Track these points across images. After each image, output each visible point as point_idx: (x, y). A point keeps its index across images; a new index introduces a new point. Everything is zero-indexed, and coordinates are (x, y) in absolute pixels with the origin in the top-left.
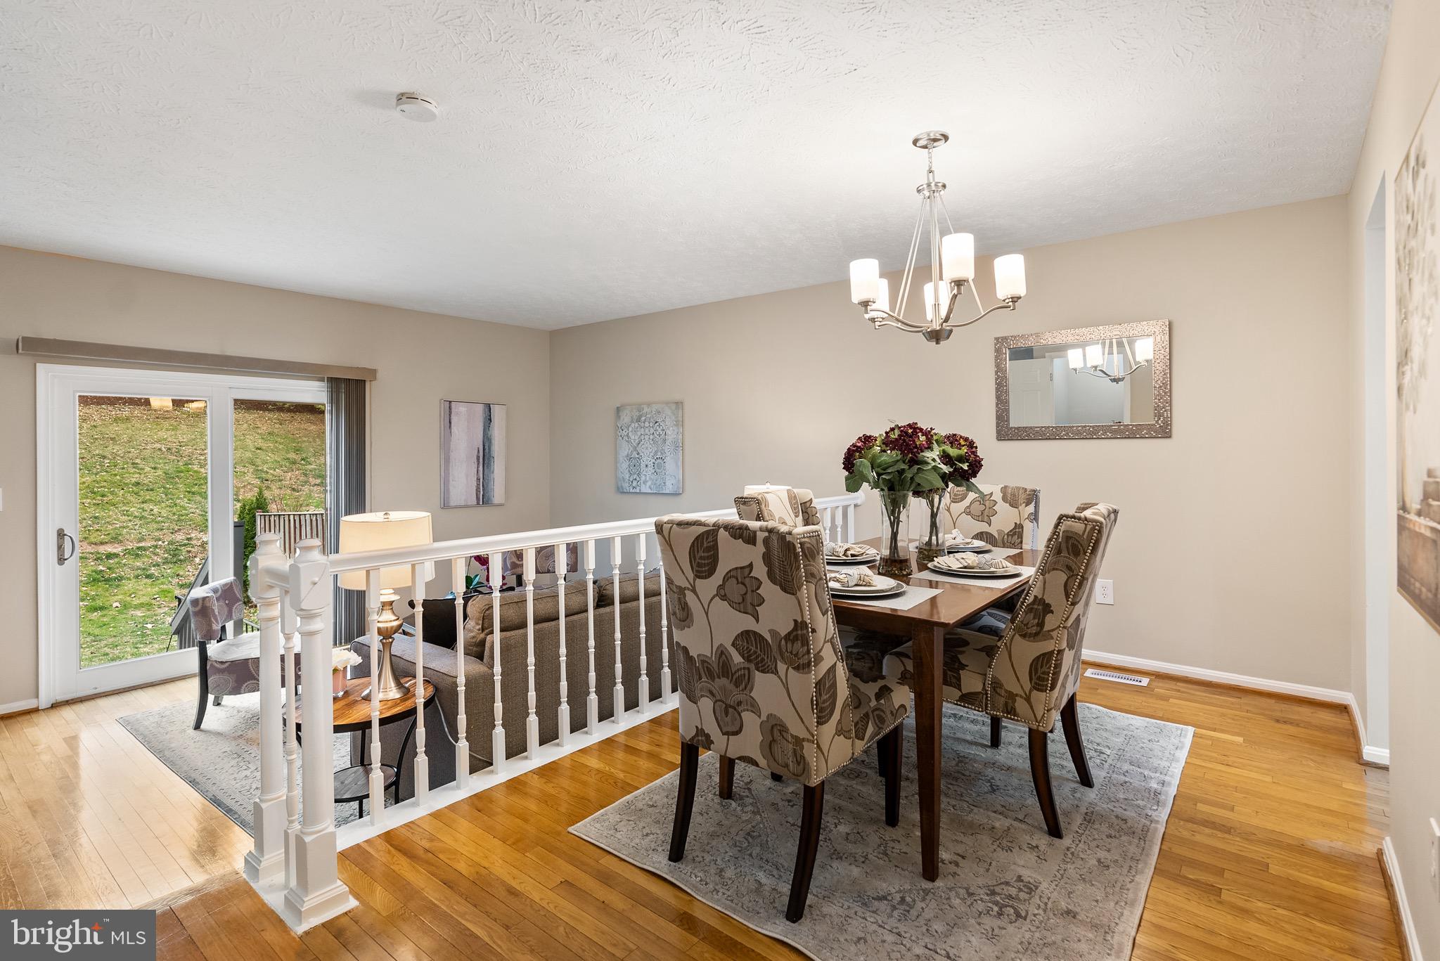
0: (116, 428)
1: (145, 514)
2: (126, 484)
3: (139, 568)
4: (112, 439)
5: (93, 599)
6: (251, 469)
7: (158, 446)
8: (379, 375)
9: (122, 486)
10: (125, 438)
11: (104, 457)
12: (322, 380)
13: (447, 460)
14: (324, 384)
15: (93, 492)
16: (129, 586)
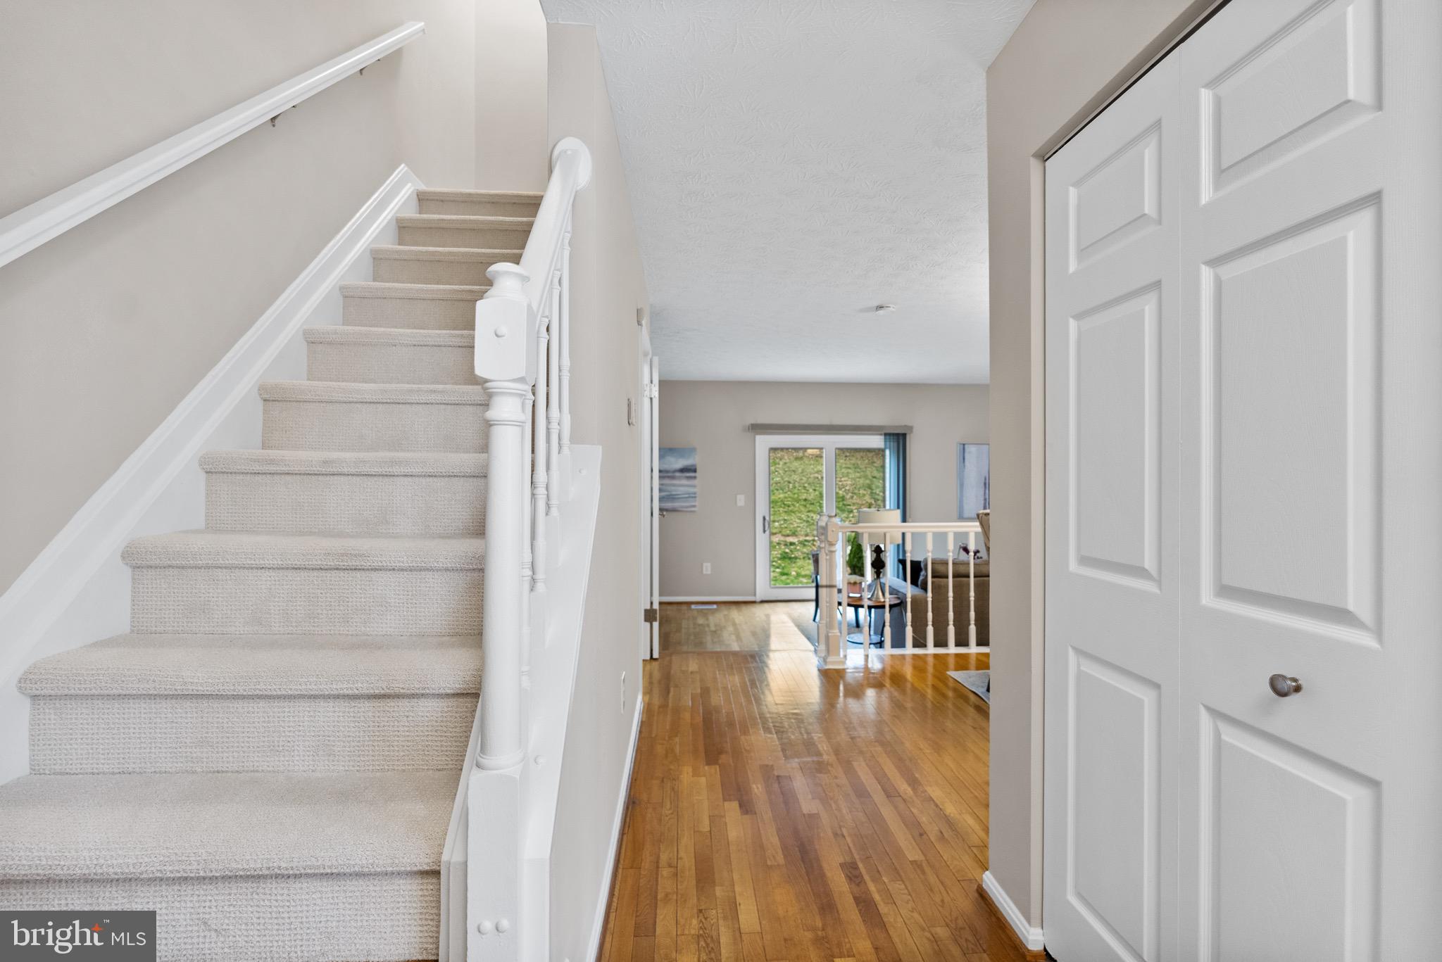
0: (796, 464)
1: (809, 519)
2: (800, 500)
3: (805, 553)
4: (794, 471)
5: (783, 568)
6: (869, 491)
7: (816, 475)
8: (914, 430)
9: (798, 501)
10: (800, 470)
11: (789, 482)
12: (881, 435)
13: (962, 485)
14: (883, 437)
15: (784, 504)
16: (800, 563)
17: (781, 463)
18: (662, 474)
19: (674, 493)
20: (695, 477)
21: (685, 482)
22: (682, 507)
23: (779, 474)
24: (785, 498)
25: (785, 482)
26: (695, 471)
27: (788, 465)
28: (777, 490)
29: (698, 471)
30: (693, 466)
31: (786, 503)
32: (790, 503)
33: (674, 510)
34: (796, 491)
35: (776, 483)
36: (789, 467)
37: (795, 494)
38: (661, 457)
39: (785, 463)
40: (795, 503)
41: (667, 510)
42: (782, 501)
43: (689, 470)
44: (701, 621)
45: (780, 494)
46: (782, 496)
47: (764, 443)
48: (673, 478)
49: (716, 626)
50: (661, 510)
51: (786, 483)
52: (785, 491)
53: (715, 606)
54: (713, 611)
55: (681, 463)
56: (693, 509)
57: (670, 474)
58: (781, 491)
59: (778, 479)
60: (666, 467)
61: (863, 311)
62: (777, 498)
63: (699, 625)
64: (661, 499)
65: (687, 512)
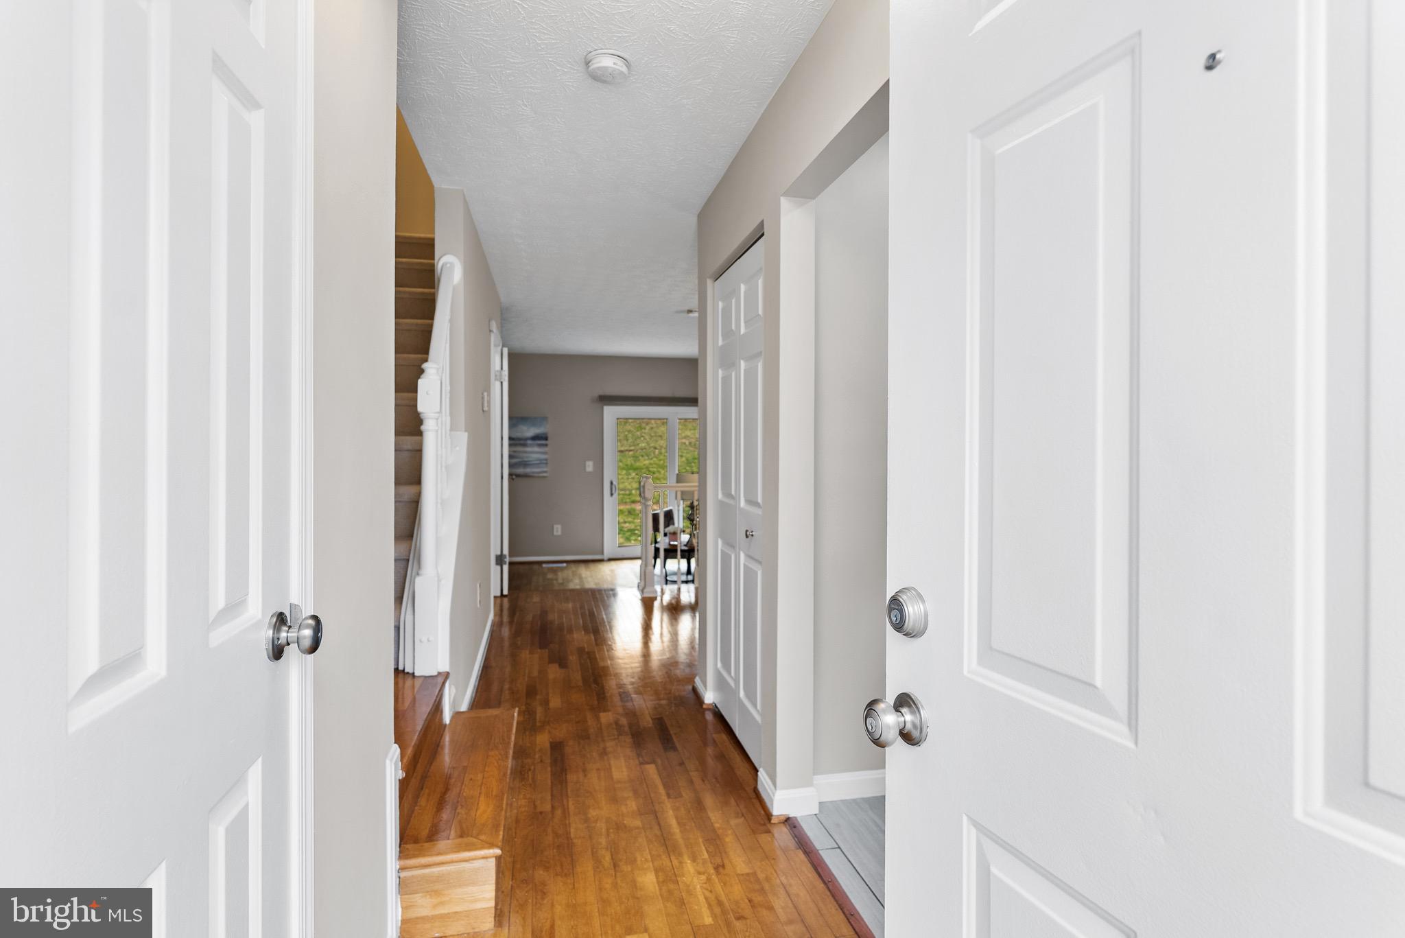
4: (661, 436)
7: (684, 441)
11: (655, 448)
15: (649, 471)
17: (648, 428)
18: (512, 442)
19: (526, 459)
20: (546, 445)
21: (536, 449)
22: (533, 473)
23: (645, 439)
24: (651, 464)
25: (650, 447)
26: (546, 439)
27: (655, 430)
28: (642, 456)
29: (549, 438)
30: (544, 434)
31: (651, 469)
32: (655, 470)
33: (526, 476)
34: (662, 457)
35: (642, 449)
36: (655, 432)
37: (660, 460)
38: (512, 426)
39: (652, 428)
40: (660, 470)
41: (518, 476)
42: (647, 468)
43: (541, 438)
44: (550, 576)
45: (645, 460)
46: (647, 462)
47: (611, 413)
48: (525, 445)
49: (563, 579)
50: (510, 475)
51: (652, 449)
52: (650, 457)
53: (565, 565)
54: (562, 569)
55: (530, 431)
56: (545, 475)
57: (522, 442)
58: (646, 458)
59: (643, 445)
60: (518, 435)
61: (678, 312)
62: (641, 465)
63: (548, 579)
64: (511, 466)
65: (539, 477)
